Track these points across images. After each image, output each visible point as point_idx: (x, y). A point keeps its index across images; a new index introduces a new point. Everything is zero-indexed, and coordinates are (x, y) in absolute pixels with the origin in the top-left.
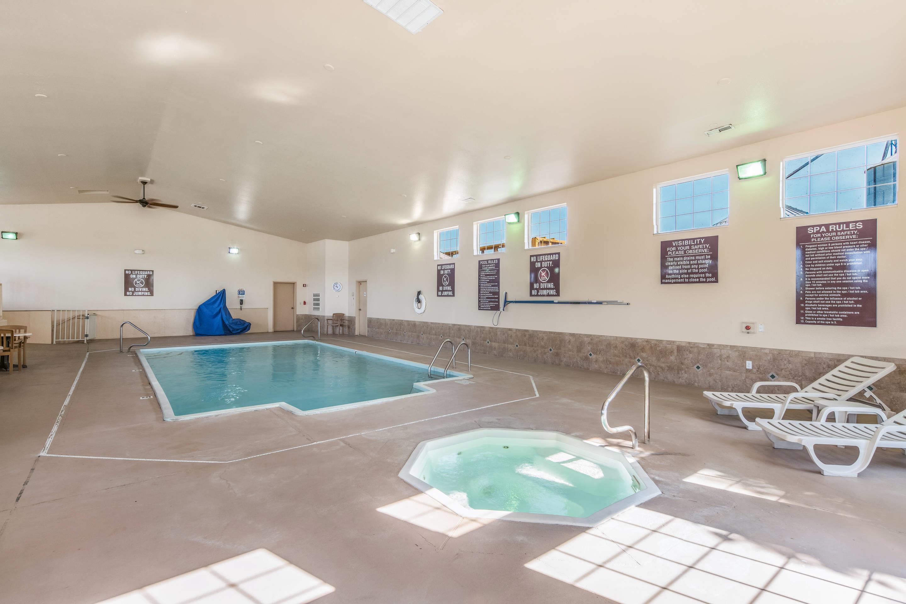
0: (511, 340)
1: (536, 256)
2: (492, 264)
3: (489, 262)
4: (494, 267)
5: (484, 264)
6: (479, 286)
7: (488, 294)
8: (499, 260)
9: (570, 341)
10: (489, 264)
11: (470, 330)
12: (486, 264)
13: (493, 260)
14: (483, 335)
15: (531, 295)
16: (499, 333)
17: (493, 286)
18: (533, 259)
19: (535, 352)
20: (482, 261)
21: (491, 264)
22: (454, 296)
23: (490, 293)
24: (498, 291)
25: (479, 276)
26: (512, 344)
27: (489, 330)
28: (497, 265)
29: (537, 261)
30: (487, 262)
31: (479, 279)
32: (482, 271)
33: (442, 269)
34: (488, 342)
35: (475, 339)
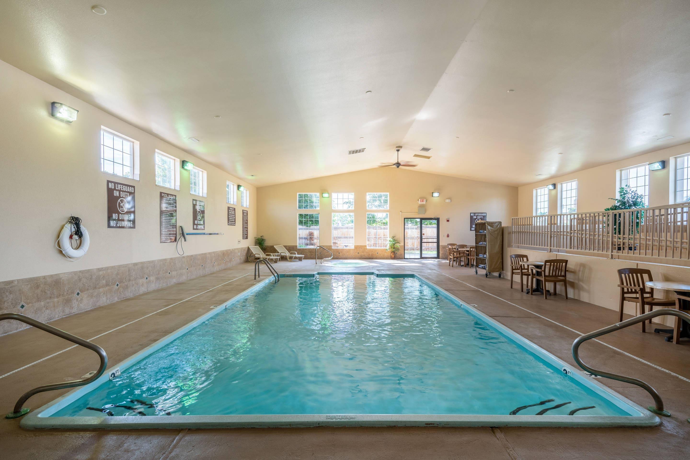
0: (183, 266)
4: (172, 203)
7: (169, 227)
8: (176, 196)
11: (154, 266)
14: (165, 268)
15: (194, 229)
16: (175, 263)
17: (172, 219)
18: (194, 202)
19: (195, 270)
20: (162, 193)
22: (134, 227)
24: (176, 224)
26: (184, 269)
27: (170, 262)
29: (196, 205)
30: (168, 196)
33: (117, 189)
34: (169, 273)
35: (159, 274)
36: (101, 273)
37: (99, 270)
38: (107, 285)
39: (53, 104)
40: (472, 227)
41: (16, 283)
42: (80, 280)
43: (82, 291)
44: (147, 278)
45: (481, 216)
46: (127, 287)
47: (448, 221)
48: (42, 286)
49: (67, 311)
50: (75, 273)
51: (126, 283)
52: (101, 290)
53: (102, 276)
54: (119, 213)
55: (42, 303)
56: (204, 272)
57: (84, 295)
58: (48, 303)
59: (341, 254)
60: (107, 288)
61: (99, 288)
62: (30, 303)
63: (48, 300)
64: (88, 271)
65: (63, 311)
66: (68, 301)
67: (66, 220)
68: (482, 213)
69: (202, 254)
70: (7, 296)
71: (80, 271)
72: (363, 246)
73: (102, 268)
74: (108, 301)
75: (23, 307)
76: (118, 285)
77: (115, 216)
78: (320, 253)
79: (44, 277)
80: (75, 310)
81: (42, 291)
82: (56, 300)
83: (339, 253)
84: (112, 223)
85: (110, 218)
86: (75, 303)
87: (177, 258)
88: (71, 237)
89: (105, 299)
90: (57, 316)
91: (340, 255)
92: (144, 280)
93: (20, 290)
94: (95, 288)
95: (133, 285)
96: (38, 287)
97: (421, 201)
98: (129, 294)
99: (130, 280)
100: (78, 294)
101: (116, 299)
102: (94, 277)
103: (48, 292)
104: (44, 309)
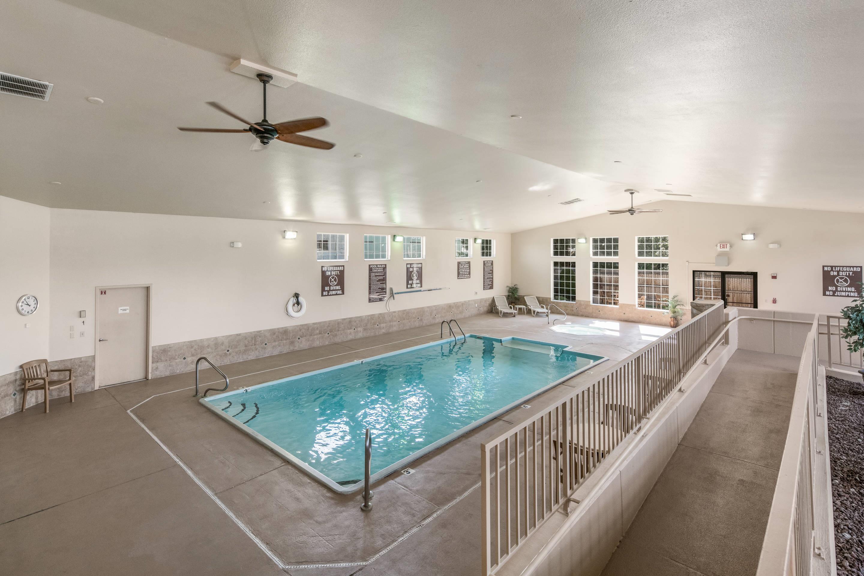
0: (395, 319)
1: (410, 264)
2: (381, 268)
3: (378, 266)
4: (382, 270)
5: (374, 268)
6: (370, 284)
7: (378, 290)
8: (386, 265)
9: (427, 311)
10: (378, 268)
11: (361, 320)
12: (375, 268)
13: (382, 265)
14: (373, 321)
15: (407, 288)
16: (386, 316)
17: (381, 283)
18: (409, 266)
19: (410, 322)
20: (372, 265)
21: (379, 268)
22: (343, 294)
23: (379, 288)
24: (385, 287)
25: (370, 276)
26: (395, 321)
27: (378, 316)
28: (385, 268)
29: (411, 267)
30: (377, 266)
31: (370, 279)
32: (372, 273)
33: (329, 270)
34: (378, 325)
35: (366, 326)
36: (315, 326)
37: (314, 324)
38: (320, 333)
39: (285, 231)
40: (828, 291)
41: (263, 332)
42: (300, 330)
43: (302, 337)
44: (354, 329)
45: (850, 271)
46: (336, 335)
47: (774, 277)
48: (276, 333)
49: (292, 348)
50: (297, 326)
51: (336, 333)
52: (315, 336)
53: (316, 328)
54: (330, 286)
55: (277, 343)
56: (421, 324)
57: (303, 340)
58: (280, 343)
59: (601, 312)
60: (320, 335)
61: (314, 335)
62: (270, 342)
63: (280, 342)
64: (306, 325)
65: (289, 348)
66: (292, 343)
67: (292, 296)
68: (850, 267)
69: (418, 308)
70: (258, 338)
71: (301, 325)
72: (631, 305)
73: (317, 323)
74: (320, 344)
75: (266, 344)
76: (328, 334)
77: (327, 288)
78: (576, 309)
79: (278, 329)
80: (296, 348)
81: (276, 336)
82: (285, 341)
83: (599, 311)
84: (325, 293)
85: (323, 290)
86: (297, 344)
87: (386, 313)
88: (294, 305)
89: (318, 342)
90: (285, 351)
91: (600, 314)
92: (352, 331)
93: (265, 335)
94: (311, 335)
95: (341, 334)
96: (274, 334)
97: (722, 247)
98: (338, 340)
99: (338, 330)
100: (299, 339)
101: (327, 343)
102: (310, 328)
103: (280, 337)
104: (278, 346)
